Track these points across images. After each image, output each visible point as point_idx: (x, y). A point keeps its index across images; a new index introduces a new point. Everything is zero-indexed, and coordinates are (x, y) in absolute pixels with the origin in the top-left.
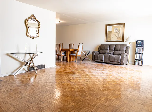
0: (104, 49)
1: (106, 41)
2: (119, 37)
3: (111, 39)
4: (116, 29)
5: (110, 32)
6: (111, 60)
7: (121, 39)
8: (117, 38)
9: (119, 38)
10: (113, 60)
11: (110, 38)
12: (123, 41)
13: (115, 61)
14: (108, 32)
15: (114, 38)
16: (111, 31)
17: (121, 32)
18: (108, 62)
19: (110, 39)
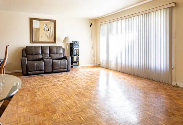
0: (34, 53)
1: (33, 42)
2: (50, 36)
3: (39, 39)
4: (45, 26)
5: (38, 29)
6: (55, 67)
7: (53, 39)
8: (48, 38)
9: (50, 38)
10: (59, 66)
11: (37, 37)
12: (55, 42)
13: (62, 68)
14: (34, 28)
15: (43, 37)
16: (38, 27)
17: (52, 30)
18: (51, 70)
19: (37, 39)
